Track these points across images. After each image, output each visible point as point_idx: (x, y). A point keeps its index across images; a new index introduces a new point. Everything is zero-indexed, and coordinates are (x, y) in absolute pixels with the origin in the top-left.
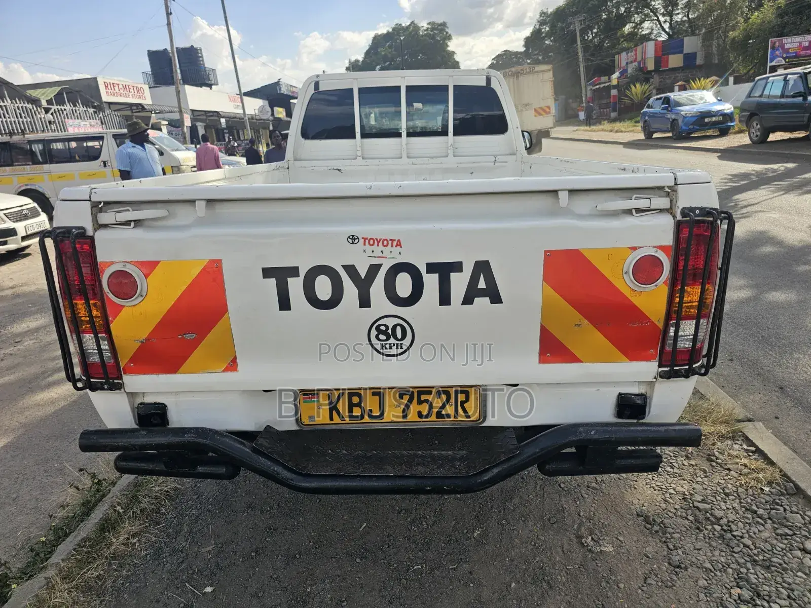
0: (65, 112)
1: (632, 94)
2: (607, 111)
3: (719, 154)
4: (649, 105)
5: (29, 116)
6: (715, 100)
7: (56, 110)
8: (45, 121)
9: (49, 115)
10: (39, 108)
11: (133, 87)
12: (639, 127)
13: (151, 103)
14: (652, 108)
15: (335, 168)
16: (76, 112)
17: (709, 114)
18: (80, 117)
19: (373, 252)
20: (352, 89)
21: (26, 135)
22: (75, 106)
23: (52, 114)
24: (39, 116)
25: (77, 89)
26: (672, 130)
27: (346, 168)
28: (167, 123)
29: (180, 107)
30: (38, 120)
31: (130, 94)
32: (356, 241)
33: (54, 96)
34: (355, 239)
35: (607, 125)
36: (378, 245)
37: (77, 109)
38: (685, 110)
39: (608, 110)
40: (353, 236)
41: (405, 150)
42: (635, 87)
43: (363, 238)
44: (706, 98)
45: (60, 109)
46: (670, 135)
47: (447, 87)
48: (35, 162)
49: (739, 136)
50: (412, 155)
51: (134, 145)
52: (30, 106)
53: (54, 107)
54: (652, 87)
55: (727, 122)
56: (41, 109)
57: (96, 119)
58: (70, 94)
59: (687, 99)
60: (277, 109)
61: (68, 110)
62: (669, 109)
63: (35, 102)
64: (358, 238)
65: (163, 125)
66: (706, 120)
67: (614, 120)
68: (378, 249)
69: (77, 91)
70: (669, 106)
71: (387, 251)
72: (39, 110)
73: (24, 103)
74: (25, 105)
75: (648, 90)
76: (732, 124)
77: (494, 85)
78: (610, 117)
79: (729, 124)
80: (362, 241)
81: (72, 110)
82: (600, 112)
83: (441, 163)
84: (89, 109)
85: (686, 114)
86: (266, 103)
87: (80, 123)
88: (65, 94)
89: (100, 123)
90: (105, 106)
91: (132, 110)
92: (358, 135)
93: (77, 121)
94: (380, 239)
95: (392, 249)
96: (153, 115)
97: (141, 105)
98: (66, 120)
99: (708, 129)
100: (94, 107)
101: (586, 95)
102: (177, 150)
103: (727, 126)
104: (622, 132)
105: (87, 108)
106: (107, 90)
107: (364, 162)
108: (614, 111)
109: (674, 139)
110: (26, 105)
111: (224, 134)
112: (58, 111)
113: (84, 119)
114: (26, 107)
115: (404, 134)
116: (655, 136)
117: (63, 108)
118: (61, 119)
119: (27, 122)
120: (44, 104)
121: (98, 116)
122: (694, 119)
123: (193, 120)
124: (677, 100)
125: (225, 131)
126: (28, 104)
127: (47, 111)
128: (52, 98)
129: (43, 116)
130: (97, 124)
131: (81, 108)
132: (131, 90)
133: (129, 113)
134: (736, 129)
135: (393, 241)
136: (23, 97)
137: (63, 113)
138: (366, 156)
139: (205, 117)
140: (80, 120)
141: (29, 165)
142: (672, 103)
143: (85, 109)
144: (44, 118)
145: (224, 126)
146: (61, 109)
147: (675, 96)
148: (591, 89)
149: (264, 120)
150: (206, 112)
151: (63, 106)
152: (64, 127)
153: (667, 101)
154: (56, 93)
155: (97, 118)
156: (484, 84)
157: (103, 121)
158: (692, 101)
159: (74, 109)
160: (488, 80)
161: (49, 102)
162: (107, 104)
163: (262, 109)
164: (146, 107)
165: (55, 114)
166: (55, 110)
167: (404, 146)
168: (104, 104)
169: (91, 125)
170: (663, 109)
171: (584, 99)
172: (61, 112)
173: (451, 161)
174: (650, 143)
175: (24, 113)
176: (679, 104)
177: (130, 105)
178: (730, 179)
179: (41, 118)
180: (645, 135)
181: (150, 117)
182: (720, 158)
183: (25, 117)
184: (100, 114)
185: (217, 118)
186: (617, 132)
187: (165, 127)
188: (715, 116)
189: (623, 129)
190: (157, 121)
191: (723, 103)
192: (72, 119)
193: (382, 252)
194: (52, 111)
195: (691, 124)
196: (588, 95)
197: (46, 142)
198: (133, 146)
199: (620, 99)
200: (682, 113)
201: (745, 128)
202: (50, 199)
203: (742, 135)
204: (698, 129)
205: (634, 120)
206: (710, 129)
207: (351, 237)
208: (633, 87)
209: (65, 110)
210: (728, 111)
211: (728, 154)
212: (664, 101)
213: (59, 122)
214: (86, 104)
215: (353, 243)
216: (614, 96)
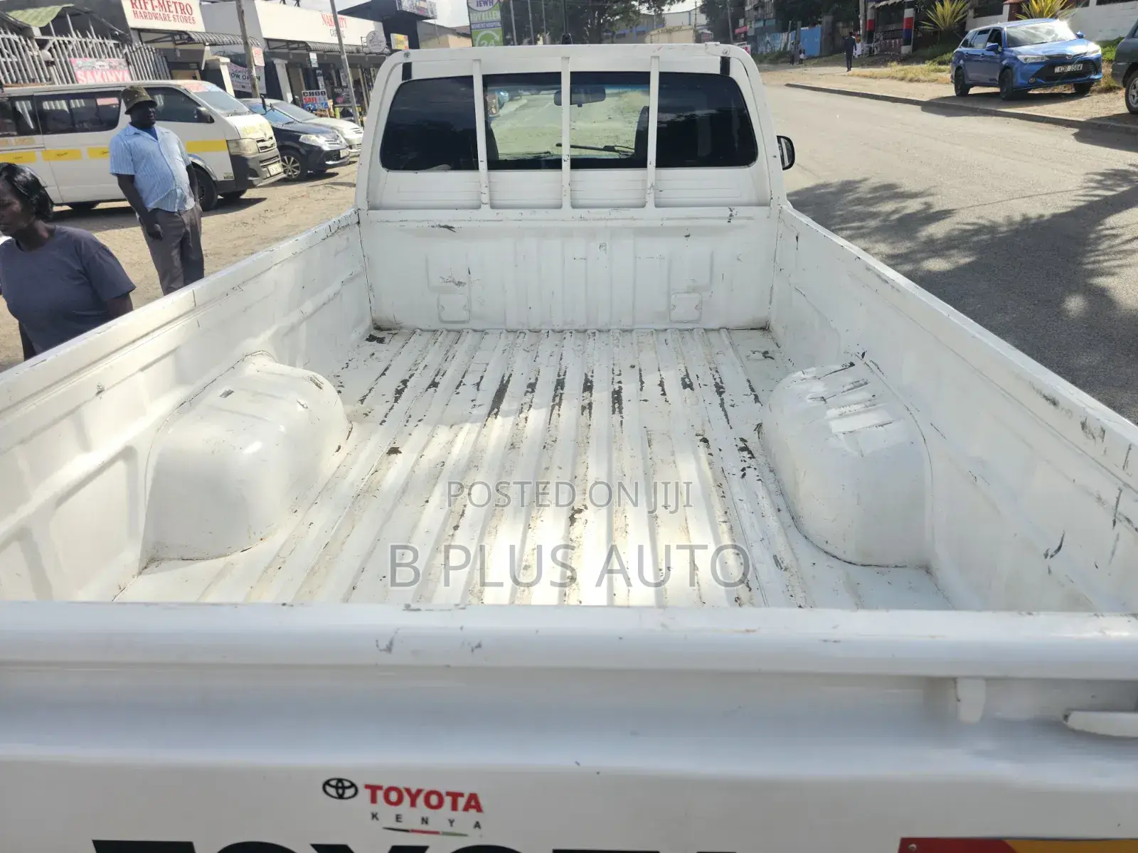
0: (70, 47)
1: (937, 17)
2: (895, 43)
3: (1076, 130)
4: (967, 41)
5: (14, 53)
6: (1071, 36)
7: (57, 43)
8: (40, 61)
9: (46, 52)
10: (29, 41)
11: (175, 3)
12: (947, 73)
13: (204, 31)
14: (971, 46)
15: (442, 224)
16: (87, 46)
17: (1062, 60)
18: (93, 54)
19: (398, 818)
20: (472, 77)
21: (5, 89)
22: (85, 36)
23: (50, 50)
24: (30, 53)
25: (86, 9)
26: (1000, 84)
27: (462, 224)
28: (228, 60)
29: (244, 37)
30: (28, 60)
31: (171, 15)
32: (349, 792)
33: (52, 21)
34: (344, 788)
35: (895, 68)
36: (413, 804)
37: (88, 41)
38: (1026, 52)
39: (897, 41)
40: (340, 780)
41: (568, 194)
42: (943, 5)
43: (367, 787)
44: (1056, 32)
45: (61, 42)
46: (997, 90)
47: (648, 74)
48: (23, 131)
49: (1106, 96)
50: (581, 202)
51: (137, 130)
52: (14, 37)
53: (53, 39)
54: (968, 5)
55: (1090, 73)
56: (32, 42)
57: (118, 56)
58: (76, 17)
59: (1026, 32)
60: (395, 37)
61: (74, 43)
62: (1000, 49)
63: (23, 30)
64: (353, 785)
65: (223, 64)
66: (1057, 70)
67: (905, 60)
68: (411, 815)
69: (87, 13)
70: (1000, 44)
71: (439, 818)
72: (30, 45)
73: (6, 33)
74: (6, 36)
75: (962, 11)
76: (1097, 77)
77: (736, 73)
78: (900, 53)
79: (1093, 77)
80: (365, 794)
81: (80, 42)
82: (886, 43)
83: (633, 219)
84: (106, 41)
85: (1026, 59)
86: (380, 25)
87: (93, 63)
88: (68, 16)
89: (125, 64)
90: (134, 36)
91: (174, 41)
92: (483, 165)
93: (90, 61)
94: (419, 792)
95: (453, 815)
96: (207, 48)
97: (185, 33)
98: (73, 58)
99: (1058, 84)
100: (114, 37)
101: (866, 16)
102: (236, 114)
103: (1089, 79)
104: (918, 81)
105: (103, 39)
106: (136, 9)
107: (492, 214)
108: (907, 43)
109: (1004, 99)
110: (10, 36)
111: (316, 76)
112: (59, 43)
113: (100, 57)
114: (9, 40)
115: (566, 165)
116: (973, 91)
117: (66, 39)
118: (65, 58)
119: (11, 63)
120: (37, 33)
121: (121, 52)
122: (1038, 68)
123: (266, 56)
124: (1012, 34)
125: (318, 71)
126: (12, 33)
127: (42, 44)
128: (49, 24)
129: (36, 54)
130: (120, 64)
131: (94, 40)
132: (173, 8)
133: (170, 45)
134: (1103, 85)
135: (455, 796)
136: (5, 25)
137: (66, 47)
138: (497, 202)
139: (286, 51)
140: (94, 59)
141: (13, 136)
142: (1005, 38)
143: (101, 41)
144: (38, 56)
145: (315, 65)
146: (64, 41)
147: (1009, 28)
148: (873, 7)
149: (376, 53)
150: (289, 43)
151: (67, 36)
152: (69, 72)
153: (996, 35)
154: (54, 16)
155: (121, 56)
156: (716, 70)
157: (130, 60)
158: (1034, 35)
159: (83, 40)
160: (725, 62)
161: (45, 30)
162: (136, 32)
163: (372, 38)
164: (193, 36)
165: (54, 50)
166: (54, 44)
167: (567, 186)
168: (131, 32)
169: (111, 67)
170: (991, 49)
171: (861, 22)
172: (63, 46)
173: (651, 215)
174: (964, 105)
175: (6, 48)
176: (1015, 42)
177: (172, 34)
178: (1099, 182)
179: (33, 57)
180: (956, 90)
181: (202, 52)
182: (1080, 137)
183: (9, 56)
184: (124, 48)
185: (305, 52)
186: (911, 81)
187: (226, 67)
188: (1070, 63)
189: (922, 77)
190: (216, 57)
191: (1086, 41)
192: (80, 56)
193: (425, 821)
194: (50, 45)
195: (1033, 76)
196: (869, 18)
197: (36, 100)
198: (136, 134)
199: (917, 24)
200: (1019, 57)
201: (1120, 85)
202: (46, 189)
203: (1111, 95)
204: (1043, 84)
205: (938, 59)
206: (1061, 84)
207: (333, 783)
208: (939, 5)
209: (69, 42)
210: (1093, 56)
211: (1092, 131)
212: (991, 36)
213: (60, 62)
214: (103, 33)
215: (341, 797)
216: (909, 20)
